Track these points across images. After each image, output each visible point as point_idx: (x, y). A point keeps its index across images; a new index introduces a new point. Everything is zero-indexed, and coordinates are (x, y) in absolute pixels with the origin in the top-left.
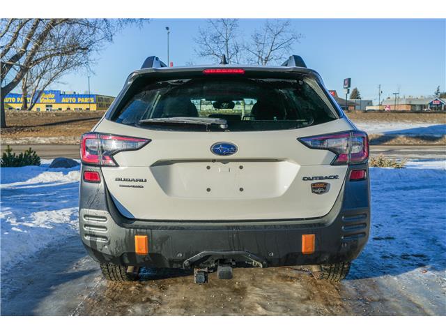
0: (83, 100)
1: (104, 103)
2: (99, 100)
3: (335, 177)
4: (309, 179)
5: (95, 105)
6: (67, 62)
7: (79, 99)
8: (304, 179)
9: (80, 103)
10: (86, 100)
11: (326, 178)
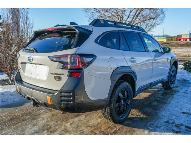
0: (161, 38)
1: (170, 39)
2: (168, 38)
3: (63, 74)
4: (53, 74)
5: (166, 40)
6: (154, 24)
7: (160, 38)
8: (51, 74)
9: (160, 39)
10: (162, 38)
11: (59, 74)
